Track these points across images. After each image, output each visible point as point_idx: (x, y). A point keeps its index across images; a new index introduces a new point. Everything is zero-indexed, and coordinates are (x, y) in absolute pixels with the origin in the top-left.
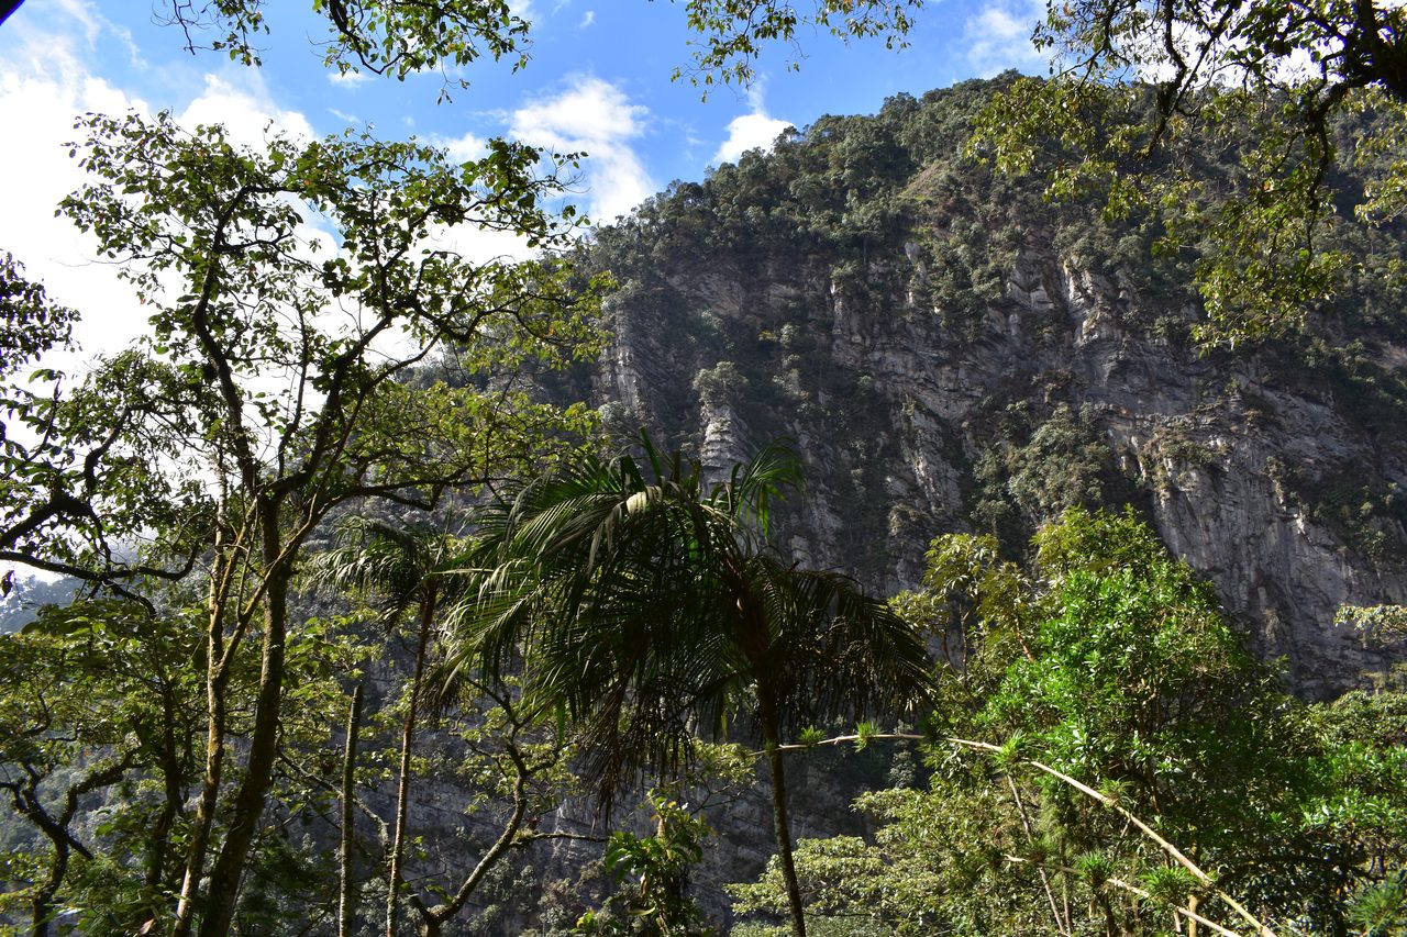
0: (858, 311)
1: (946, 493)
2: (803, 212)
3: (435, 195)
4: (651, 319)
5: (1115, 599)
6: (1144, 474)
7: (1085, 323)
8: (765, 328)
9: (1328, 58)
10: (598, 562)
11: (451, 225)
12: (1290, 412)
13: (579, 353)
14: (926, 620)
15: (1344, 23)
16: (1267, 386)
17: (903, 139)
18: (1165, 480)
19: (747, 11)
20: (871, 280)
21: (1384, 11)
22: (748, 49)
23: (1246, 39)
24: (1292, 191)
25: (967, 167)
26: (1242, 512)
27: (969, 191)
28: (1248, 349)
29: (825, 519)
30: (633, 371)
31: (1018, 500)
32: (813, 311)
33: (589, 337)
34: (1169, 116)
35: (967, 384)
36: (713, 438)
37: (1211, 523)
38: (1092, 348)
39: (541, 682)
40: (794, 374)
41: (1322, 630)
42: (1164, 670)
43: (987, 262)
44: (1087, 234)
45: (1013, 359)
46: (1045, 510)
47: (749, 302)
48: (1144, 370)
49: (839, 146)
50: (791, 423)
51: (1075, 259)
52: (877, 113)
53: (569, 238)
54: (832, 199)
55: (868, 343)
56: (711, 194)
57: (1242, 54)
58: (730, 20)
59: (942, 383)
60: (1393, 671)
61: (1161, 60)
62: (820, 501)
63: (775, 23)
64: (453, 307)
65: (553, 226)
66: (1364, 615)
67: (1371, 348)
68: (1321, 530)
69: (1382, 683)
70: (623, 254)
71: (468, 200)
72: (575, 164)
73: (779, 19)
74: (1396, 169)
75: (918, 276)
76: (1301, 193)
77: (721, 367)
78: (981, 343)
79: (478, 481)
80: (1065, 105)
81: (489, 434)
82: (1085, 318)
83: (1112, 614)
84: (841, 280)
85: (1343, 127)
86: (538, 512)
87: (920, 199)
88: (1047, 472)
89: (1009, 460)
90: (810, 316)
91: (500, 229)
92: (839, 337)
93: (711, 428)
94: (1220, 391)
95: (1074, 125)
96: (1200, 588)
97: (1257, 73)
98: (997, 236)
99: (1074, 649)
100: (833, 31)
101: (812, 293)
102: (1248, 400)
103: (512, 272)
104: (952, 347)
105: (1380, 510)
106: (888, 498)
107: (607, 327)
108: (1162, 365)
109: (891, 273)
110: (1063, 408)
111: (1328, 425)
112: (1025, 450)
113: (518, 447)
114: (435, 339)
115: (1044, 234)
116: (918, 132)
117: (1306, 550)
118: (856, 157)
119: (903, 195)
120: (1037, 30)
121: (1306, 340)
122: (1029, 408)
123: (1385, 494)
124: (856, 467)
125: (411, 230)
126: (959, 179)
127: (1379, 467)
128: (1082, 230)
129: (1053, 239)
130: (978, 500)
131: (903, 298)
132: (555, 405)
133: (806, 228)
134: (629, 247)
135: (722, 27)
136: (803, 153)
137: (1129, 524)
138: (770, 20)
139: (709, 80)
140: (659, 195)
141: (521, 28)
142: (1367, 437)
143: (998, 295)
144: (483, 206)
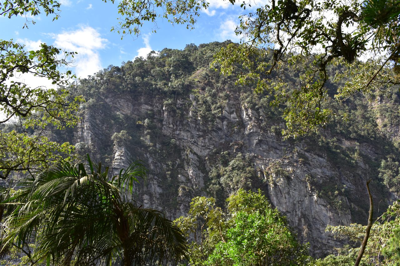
0: (172, 116)
1: (199, 182)
2: (155, 81)
3: (18, 61)
4: (98, 113)
5: (253, 222)
6: (266, 178)
7: (248, 126)
8: (139, 120)
9: (327, 47)
10: (67, 202)
11: (23, 73)
12: (313, 160)
13: (68, 124)
14: (189, 227)
15: (333, 36)
16: (306, 151)
17: (191, 59)
18: (272, 181)
19: (139, 10)
20: (177, 106)
21: (345, 34)
22: (139, 23)
23: (303, 38)
24: (315, 89)
25: (212, 71)
26: (297, 193)
27: (212, 79)
28: (300, 139)
29: (156, 189)
30: (89, 132)
31: (224, 185)
32: (156, 115)
33: (73, 119)
34: (278, 61)
35: (208, 144)
36: (117, 157)
37: (287, 196)
38: (250, 135)
39: (41, 247)
40: (148, 137)
41: (322, 233)
42: (268, 247)
43: (217, 103)
44: (250, 97)
45: (224, 137)
46: (232, 189)
47: (134, 110)
48: (267, 143)
49: (170, 59)
50: (146, 154)
51: (246, 104)
52: (183, 49)
53: (68, 82)
54: (166, 77)
55: (175, 128)
56: (123, 71)
57: (301, 43)
58: (133, 13)
59: (200, 143)
60: (344, 248)
61: (276, 42)
62: (154, 182)
63: (149, 15)
64: (21, 103)
65: (62, 77)
66: (335, 229)
67: (339, 141)
68: (322, 200)
69: (340, 252)
70: (90, 90)
71: (31, 64)
72: (73, 56)
73: (150, 14)
74: (347, 84)
75: (194, 106)
76: (317, 89)
77: (122, 132)
78: (213, 130)
79: (25, 169)
80: (244, 54)
81: (31, 151)
82: (248, 124)
83: (252, 227)
84: (167, 105)
85: (333, 69)
86: (45, 182)
87: (196, 80)
88: (234, 176)
89: (221, 171)
90: (155, 117)
91: (42, 76)
92: (165, 125)
93: (117, 154)
94: (291, 152)
95: (247, 61)
96: (281, 218)
97: (306, 50)
98: (221, 95)
99: (239, 239)
100: (169, 21)
101: (156, 109)
102: (300, 155)
103: (45, 92)
104: (204, 131)
105: (340, 194)
106: (179, 182)
107: (81, 115)
108: (273, 142)
109: (185, 104)
110: (240, 154)
111: (325, 164)
112: (226, 168)
113: (42, 157)
114: (13, 114)
115: (236, 95)
116: (197, 57)
117: (317, 206)
118: (174, 64)
119: (190, 78)
120: (237, 29)
121: (319, 137)
122: (229, 154)
123: (342, 189)
124: (168, 171)
125: (7, 73)
126: (210, 75)
127: (340, 179)
128: (249, 95)
129: (239, 97)
130: (210, 184)
131: (188, 113)
132: (58, 142)
133: (156, 86)
134: (92, 87)
135: (130, 15)
136: (157, 60)
137: (259, 195)
138: (147, 14)
139: (124, 32)
140: (105, 69)
141: (57, 6)
142: (337, 169)
143: (220, 115)
144: (36, 67)
